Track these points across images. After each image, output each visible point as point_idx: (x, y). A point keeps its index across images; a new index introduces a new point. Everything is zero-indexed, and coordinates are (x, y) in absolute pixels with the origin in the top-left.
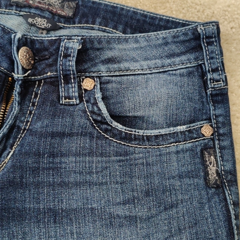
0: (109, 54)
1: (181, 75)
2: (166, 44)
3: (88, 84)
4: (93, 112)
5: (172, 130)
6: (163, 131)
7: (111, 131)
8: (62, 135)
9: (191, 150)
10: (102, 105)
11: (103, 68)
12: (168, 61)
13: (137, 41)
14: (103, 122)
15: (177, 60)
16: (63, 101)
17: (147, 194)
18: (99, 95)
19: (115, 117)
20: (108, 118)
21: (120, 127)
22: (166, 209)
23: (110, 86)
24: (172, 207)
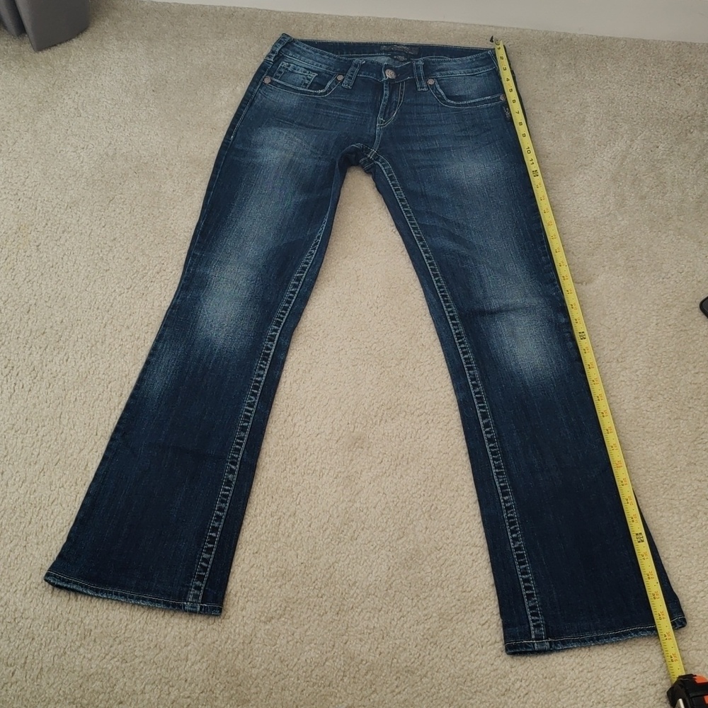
0: (439, 67)
1: (484, 76)
2: (473, 62)
3: (431, 82)
4: (436, 94)
5: (482, 99)
6: (477, 100)
7: (448, 104)
8: (422, 105)
9: (496, 106)
10: (440, 90)
11: (438, 73)
12: (475, 69)
13: (455, 61)
14: (442, 99)
15: (480, 68)
16: (419, 90)
17: (473, 126)
18: (438, 86)
19: (448, 97)
20: (445, 98)
21: (452, 102)
22: (485, 132)
23: (443, 81)
24: (488, 130)
